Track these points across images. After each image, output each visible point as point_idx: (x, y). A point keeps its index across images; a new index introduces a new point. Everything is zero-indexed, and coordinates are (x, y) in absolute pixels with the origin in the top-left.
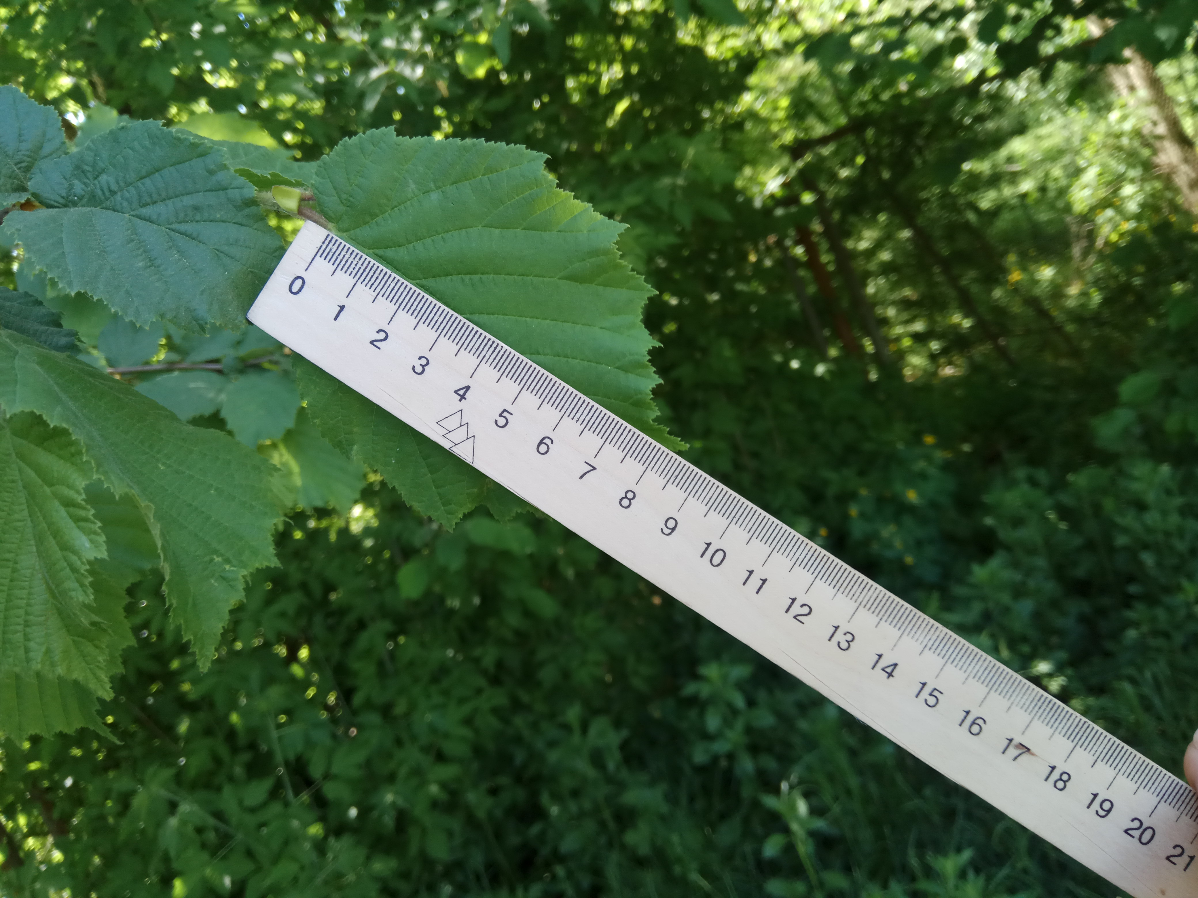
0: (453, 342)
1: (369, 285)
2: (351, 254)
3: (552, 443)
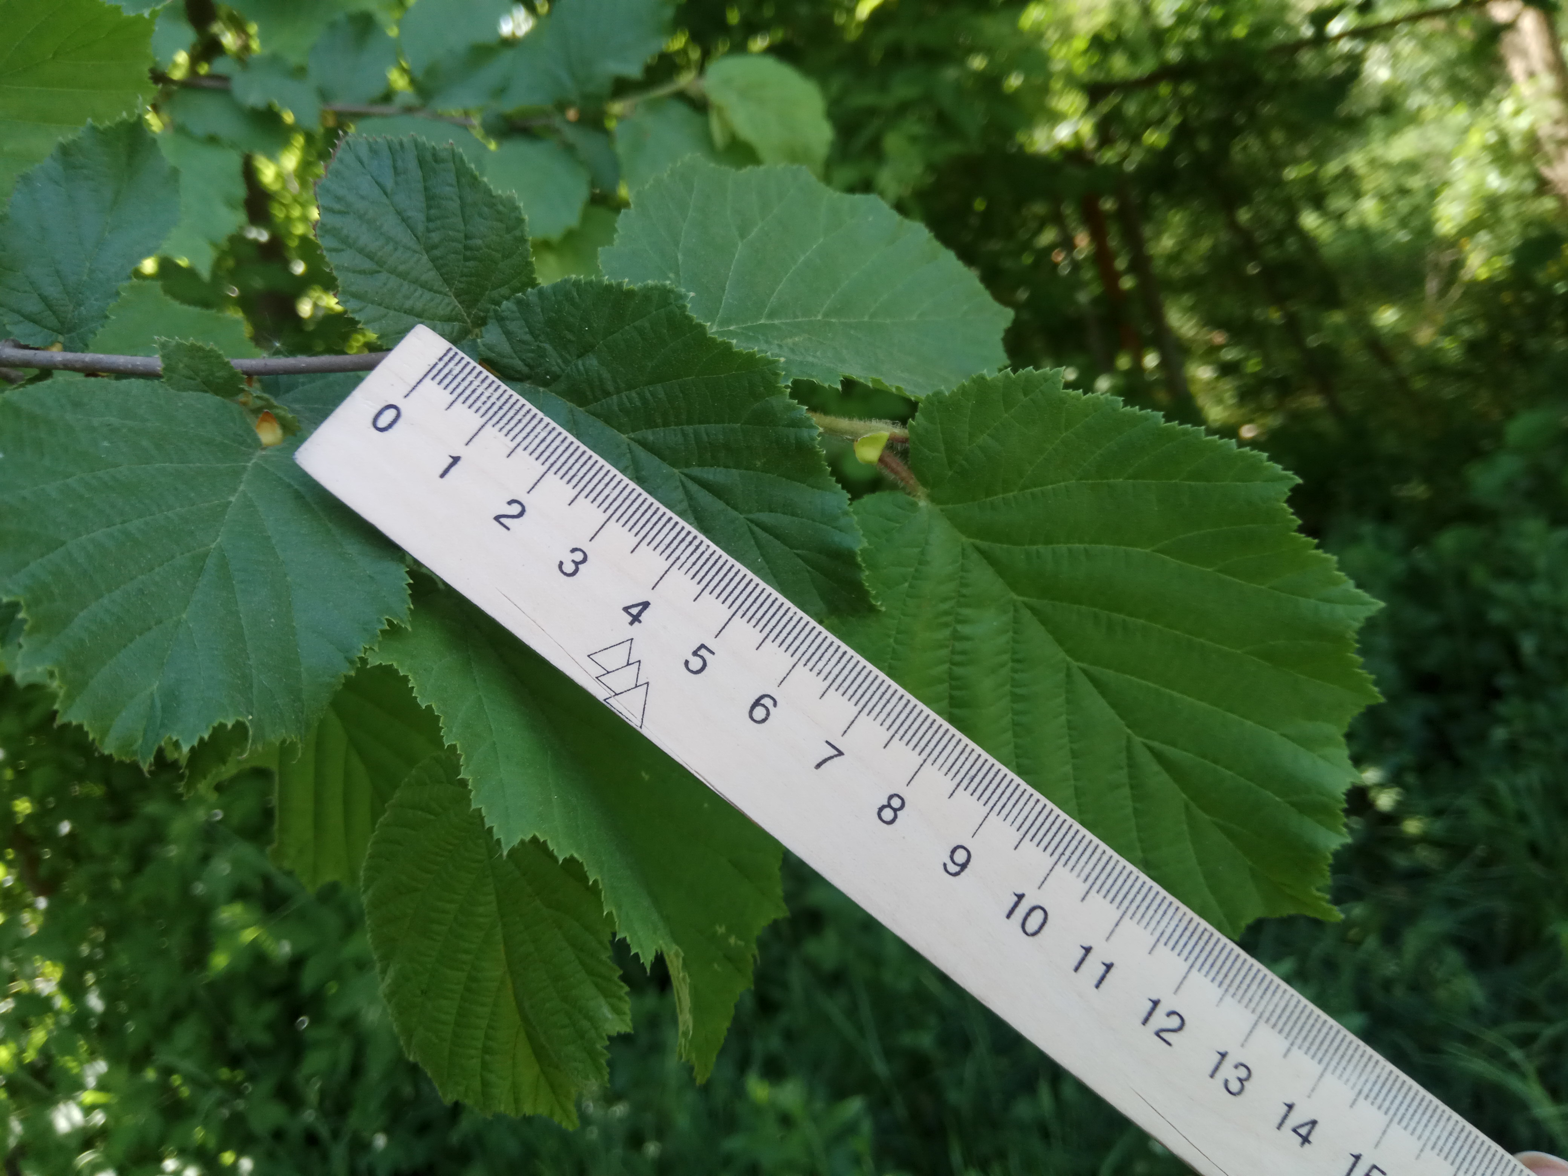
0: (630, 530)
1: (505, 431)
2: (483, 381)
3: (775, 704)
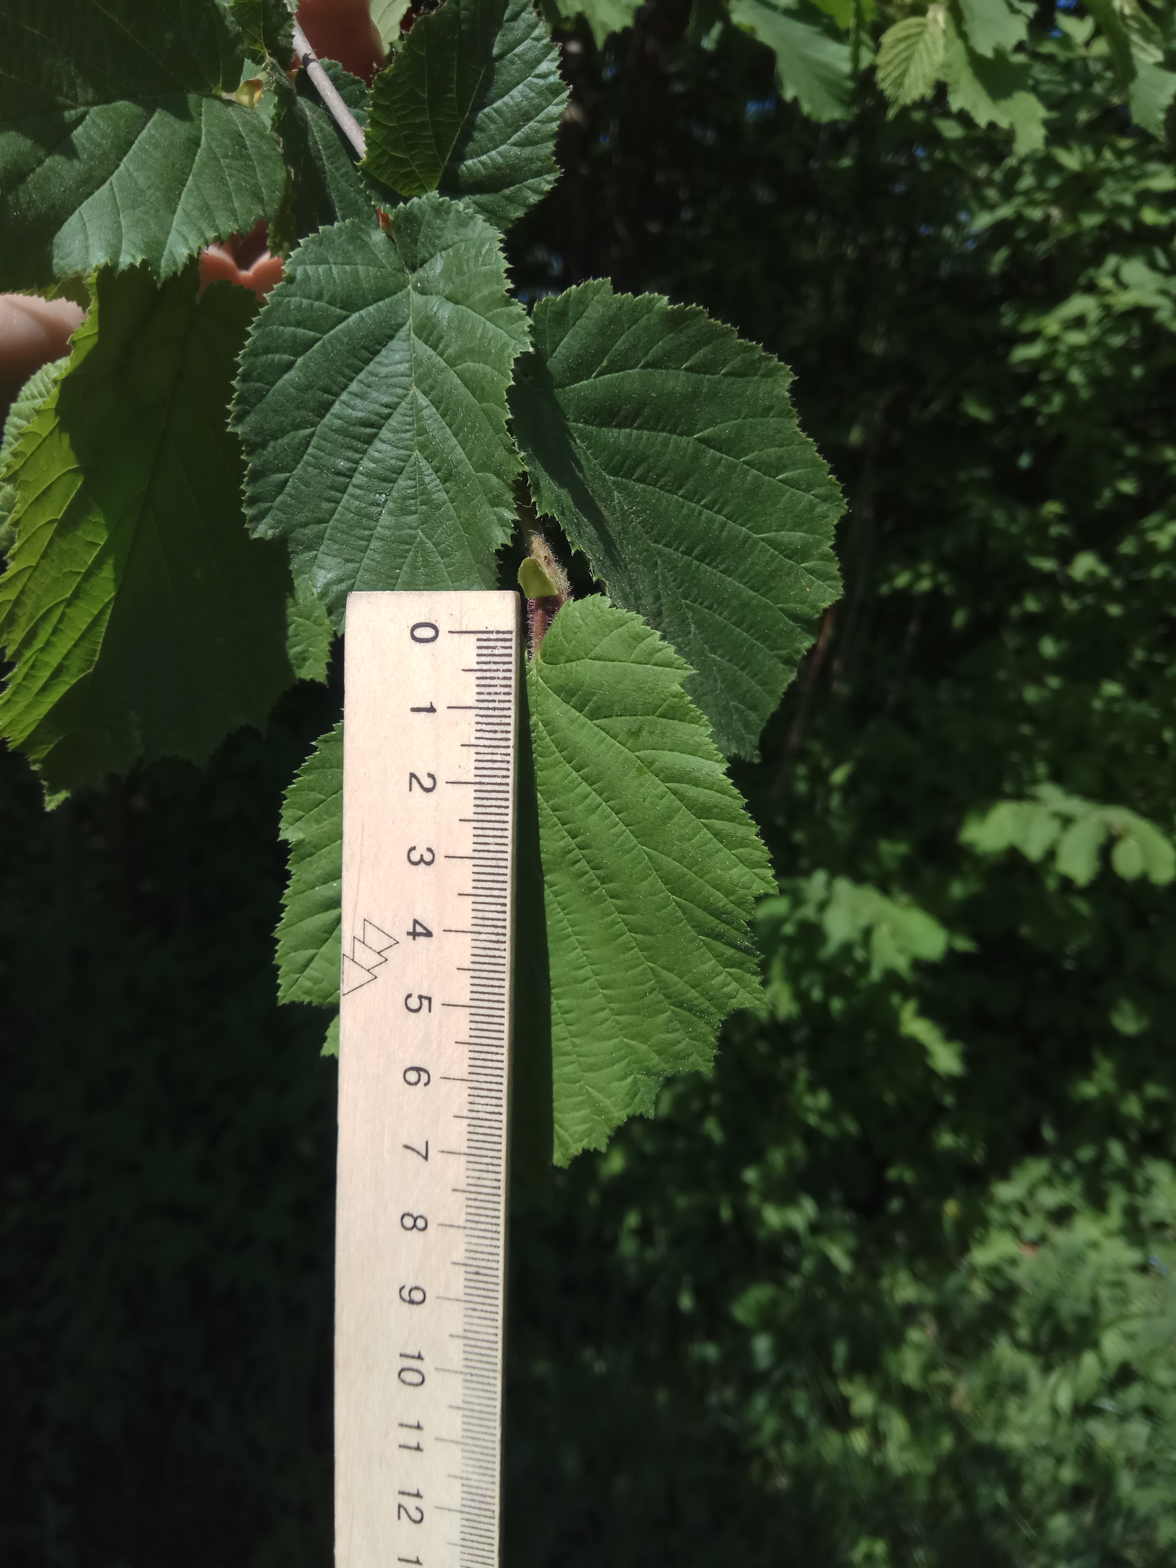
0: (474, 880)
1: (479, 727)
2: (505, 678)
3: (426, 1084)
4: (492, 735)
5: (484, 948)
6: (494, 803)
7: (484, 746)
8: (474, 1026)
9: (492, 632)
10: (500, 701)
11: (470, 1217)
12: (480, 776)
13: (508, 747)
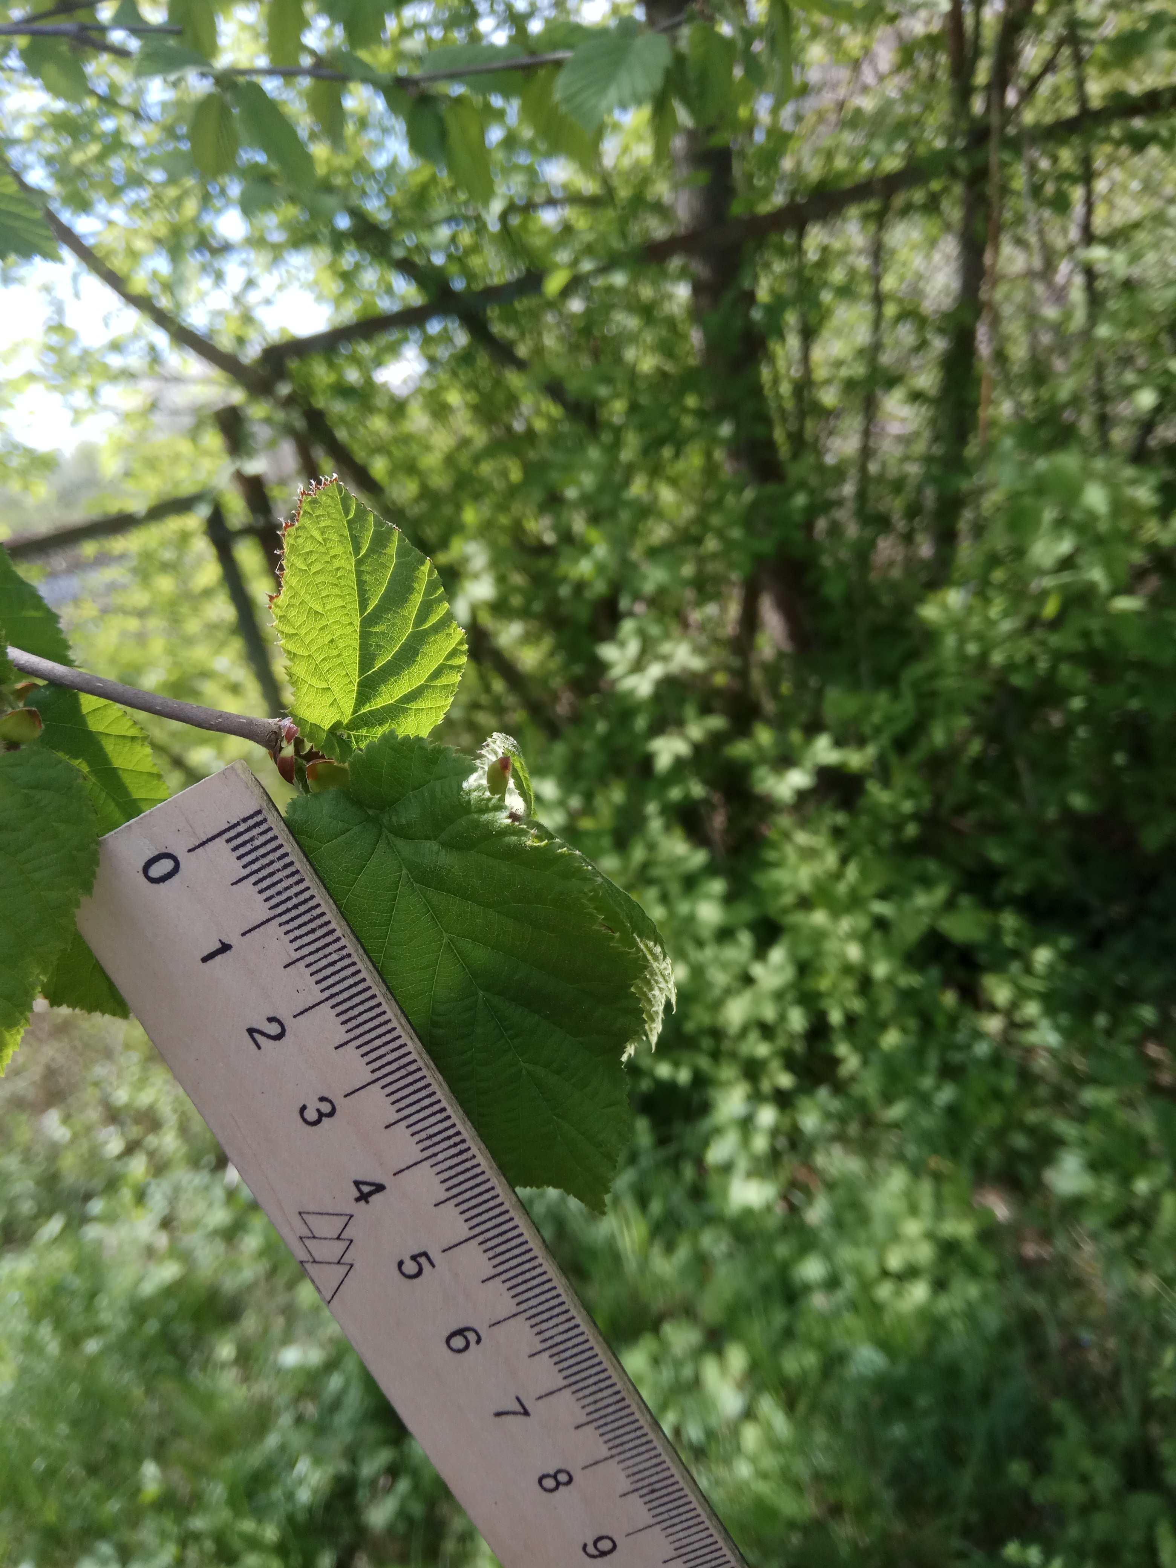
1: (292, 936)
2: (286, 866)
3: (478, 1341)
4: (312, 937)
5: (451, 1168)
6: (361, 1008)
7: (311, 953)
8: (491, 1254)
9: (237, 824)
10: (296, 895)
11: (611, 1444)
12: (328, 988)
13: (338, 939)
